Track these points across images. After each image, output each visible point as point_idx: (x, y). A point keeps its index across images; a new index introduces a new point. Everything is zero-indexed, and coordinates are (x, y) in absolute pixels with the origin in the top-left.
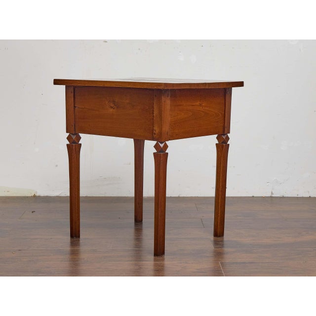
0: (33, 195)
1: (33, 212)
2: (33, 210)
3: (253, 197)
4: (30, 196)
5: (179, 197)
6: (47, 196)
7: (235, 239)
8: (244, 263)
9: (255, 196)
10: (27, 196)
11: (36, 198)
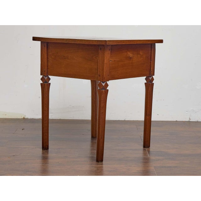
0: (23, 117)
1: (23, 129)
2: (23, 128)
3: (176, 121)
4: (21, 118)
5: (125, 121)
6: (33, 119)
7: (164, 150)
8: (170, 167)
9: (178, 121)
10: (19, 118)
11: (25, 120)
